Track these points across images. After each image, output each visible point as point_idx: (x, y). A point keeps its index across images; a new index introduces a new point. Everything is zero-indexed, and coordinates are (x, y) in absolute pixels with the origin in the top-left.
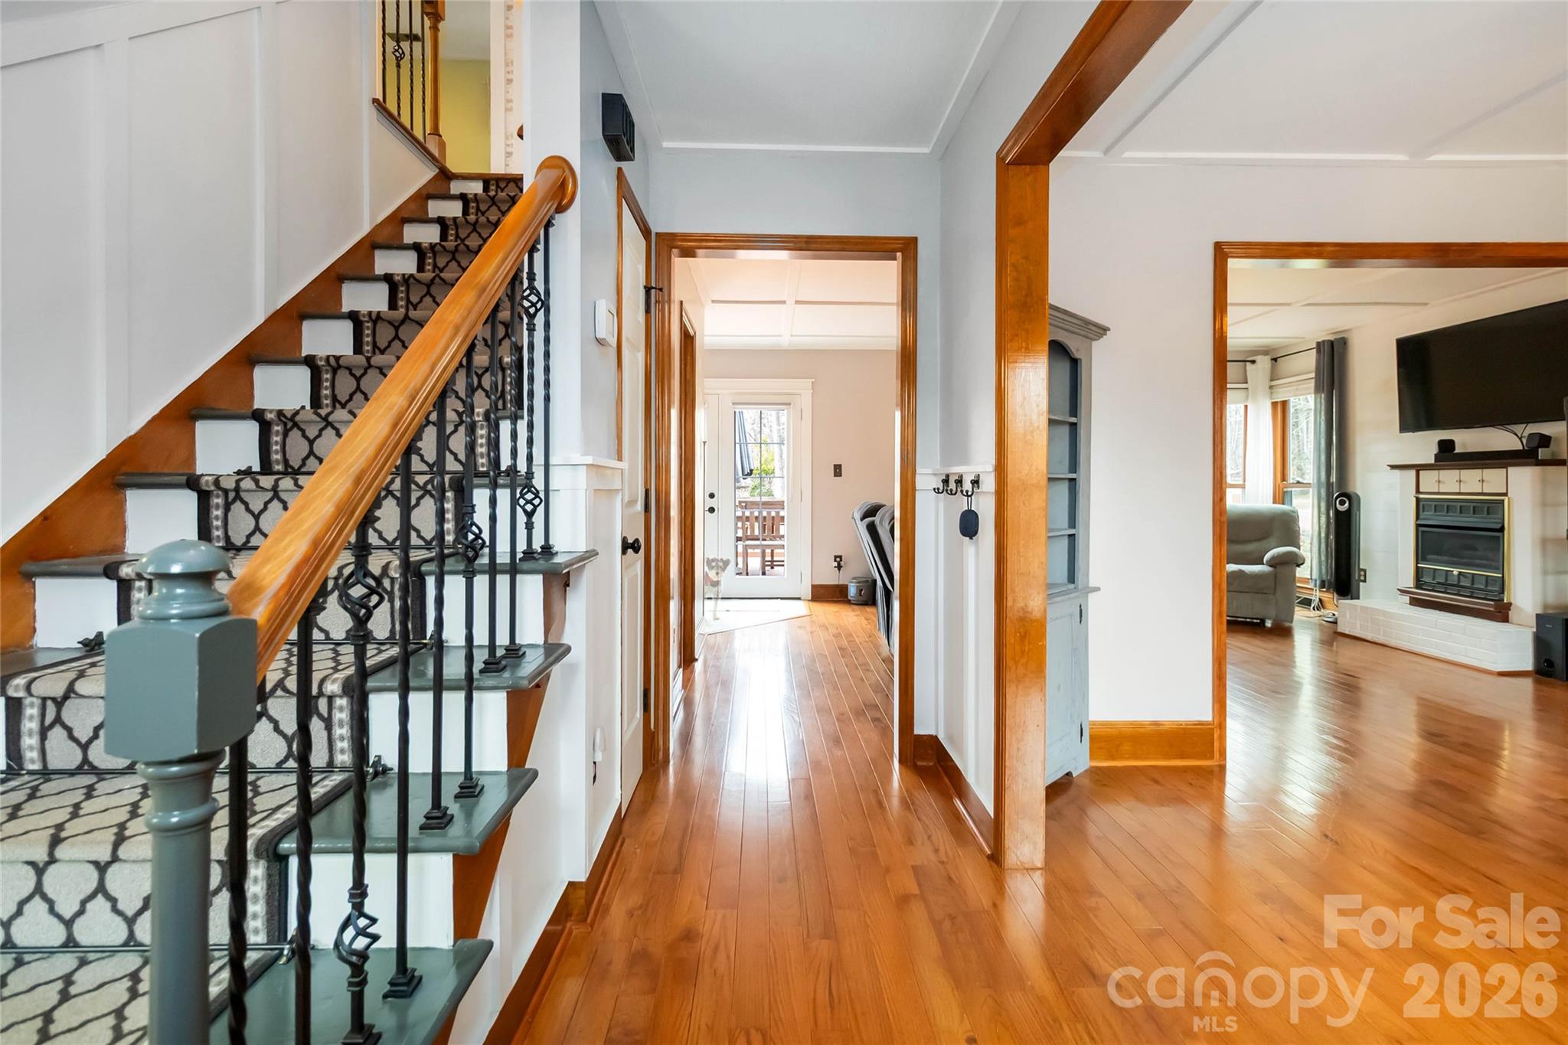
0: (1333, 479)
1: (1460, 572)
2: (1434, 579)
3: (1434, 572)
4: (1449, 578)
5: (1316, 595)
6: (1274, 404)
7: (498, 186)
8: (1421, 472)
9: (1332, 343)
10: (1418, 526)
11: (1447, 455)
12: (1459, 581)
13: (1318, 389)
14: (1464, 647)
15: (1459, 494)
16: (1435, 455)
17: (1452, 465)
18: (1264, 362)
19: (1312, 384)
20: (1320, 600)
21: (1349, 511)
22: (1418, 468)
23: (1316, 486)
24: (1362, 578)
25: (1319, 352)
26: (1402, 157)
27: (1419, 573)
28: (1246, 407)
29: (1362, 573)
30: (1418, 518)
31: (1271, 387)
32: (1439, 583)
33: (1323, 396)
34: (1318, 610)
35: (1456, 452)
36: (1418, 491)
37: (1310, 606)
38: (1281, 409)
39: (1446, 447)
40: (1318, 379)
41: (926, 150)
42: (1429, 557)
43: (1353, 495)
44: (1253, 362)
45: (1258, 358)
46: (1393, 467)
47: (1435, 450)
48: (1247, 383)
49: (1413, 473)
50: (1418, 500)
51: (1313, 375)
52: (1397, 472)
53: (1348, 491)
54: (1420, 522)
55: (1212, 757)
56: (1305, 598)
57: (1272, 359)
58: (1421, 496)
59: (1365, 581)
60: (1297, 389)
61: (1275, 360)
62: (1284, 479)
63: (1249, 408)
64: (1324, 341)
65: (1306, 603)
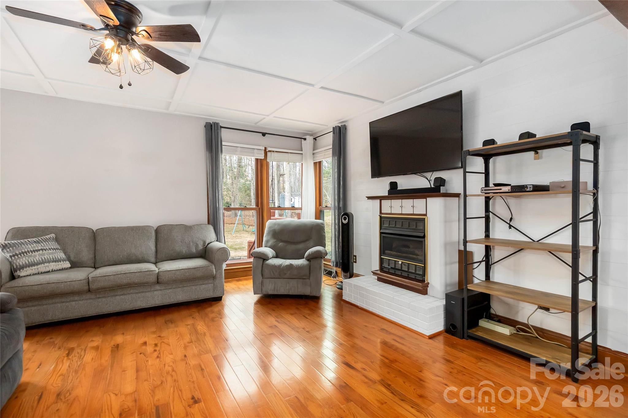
0: (341, 205)
1: (402, 262)
2: (389, 266)
3: (389, 261)
4: (397, 266)
5: (334, 269)
6: (315, 164)
8: (382, 201)
9: (340, 128)
10: (381, 233)
12: (401, 267)
13: (334, 154)
14: (408, 316)
15: (402, 214)
16: (388, 190)
17: (397, 197)
18: (310, 139)
19: (331, 152)
20: (336, 271)
21: (348, 224)
22: (381, 198)
23: (333, 208)
24: (355, 260)
25: (334, 133)
27: (381, 261)
28: (302, 164)
29: (355, 258)
30: (381, 229)
31: (313, 154)
32: (392, 268)
33: (336, 158)
34: (335, 277)
35: (398, 189)
36: (381, 213)
37: (332, 276)
38: (318, 165)
39: (393, 185)
40: (333, 148)
42: (387, 252)
43: (349, 214)
44: (305, 139)
45: (307, 137)
46: (369, 198)
47: (388, 188)
48: (302, 151)
49: (378, 201)
50: (381, 217)
51: (331, 147)
52: (370, 201)
53: (347, 212)
54: (382, 231)
56: (329, 271)
57: (314, 139)
58: (383, 215)
59: (356, 262)
60: (325, 155)
61: (315, 139)
62: (320, 205)
63: (303, 164)
64: (336, 127)
65: (329, 273)
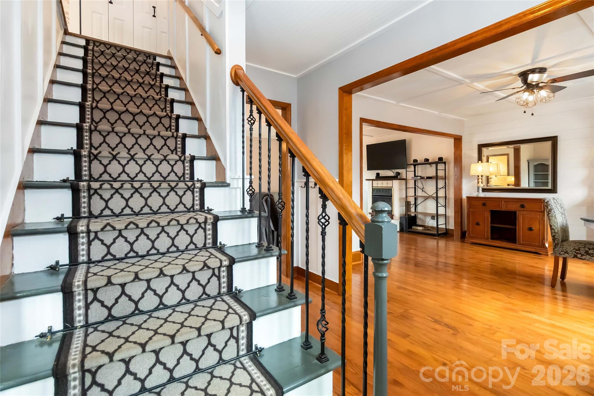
7: (94, 44)
10: (373, 196)
11: (378, 177)
15: (382, 187)
16: (376, 177)
17: (380, 179)
22: (373, 180)
26: (395, 103)
30: (372, 193)
35: (380, 176)
36: (372, 186)
39: (378, 174)
41: (294, 76)
47: (375, 175)
49: (371, 181)
50: (373, 189)
52: (367, 181)
54: (373, 195)
55: (360, 260)
